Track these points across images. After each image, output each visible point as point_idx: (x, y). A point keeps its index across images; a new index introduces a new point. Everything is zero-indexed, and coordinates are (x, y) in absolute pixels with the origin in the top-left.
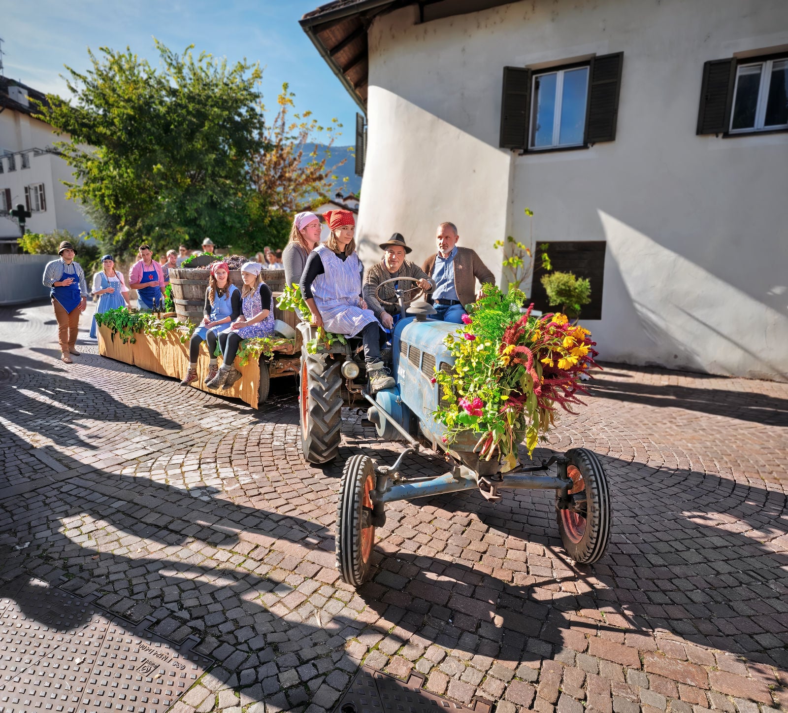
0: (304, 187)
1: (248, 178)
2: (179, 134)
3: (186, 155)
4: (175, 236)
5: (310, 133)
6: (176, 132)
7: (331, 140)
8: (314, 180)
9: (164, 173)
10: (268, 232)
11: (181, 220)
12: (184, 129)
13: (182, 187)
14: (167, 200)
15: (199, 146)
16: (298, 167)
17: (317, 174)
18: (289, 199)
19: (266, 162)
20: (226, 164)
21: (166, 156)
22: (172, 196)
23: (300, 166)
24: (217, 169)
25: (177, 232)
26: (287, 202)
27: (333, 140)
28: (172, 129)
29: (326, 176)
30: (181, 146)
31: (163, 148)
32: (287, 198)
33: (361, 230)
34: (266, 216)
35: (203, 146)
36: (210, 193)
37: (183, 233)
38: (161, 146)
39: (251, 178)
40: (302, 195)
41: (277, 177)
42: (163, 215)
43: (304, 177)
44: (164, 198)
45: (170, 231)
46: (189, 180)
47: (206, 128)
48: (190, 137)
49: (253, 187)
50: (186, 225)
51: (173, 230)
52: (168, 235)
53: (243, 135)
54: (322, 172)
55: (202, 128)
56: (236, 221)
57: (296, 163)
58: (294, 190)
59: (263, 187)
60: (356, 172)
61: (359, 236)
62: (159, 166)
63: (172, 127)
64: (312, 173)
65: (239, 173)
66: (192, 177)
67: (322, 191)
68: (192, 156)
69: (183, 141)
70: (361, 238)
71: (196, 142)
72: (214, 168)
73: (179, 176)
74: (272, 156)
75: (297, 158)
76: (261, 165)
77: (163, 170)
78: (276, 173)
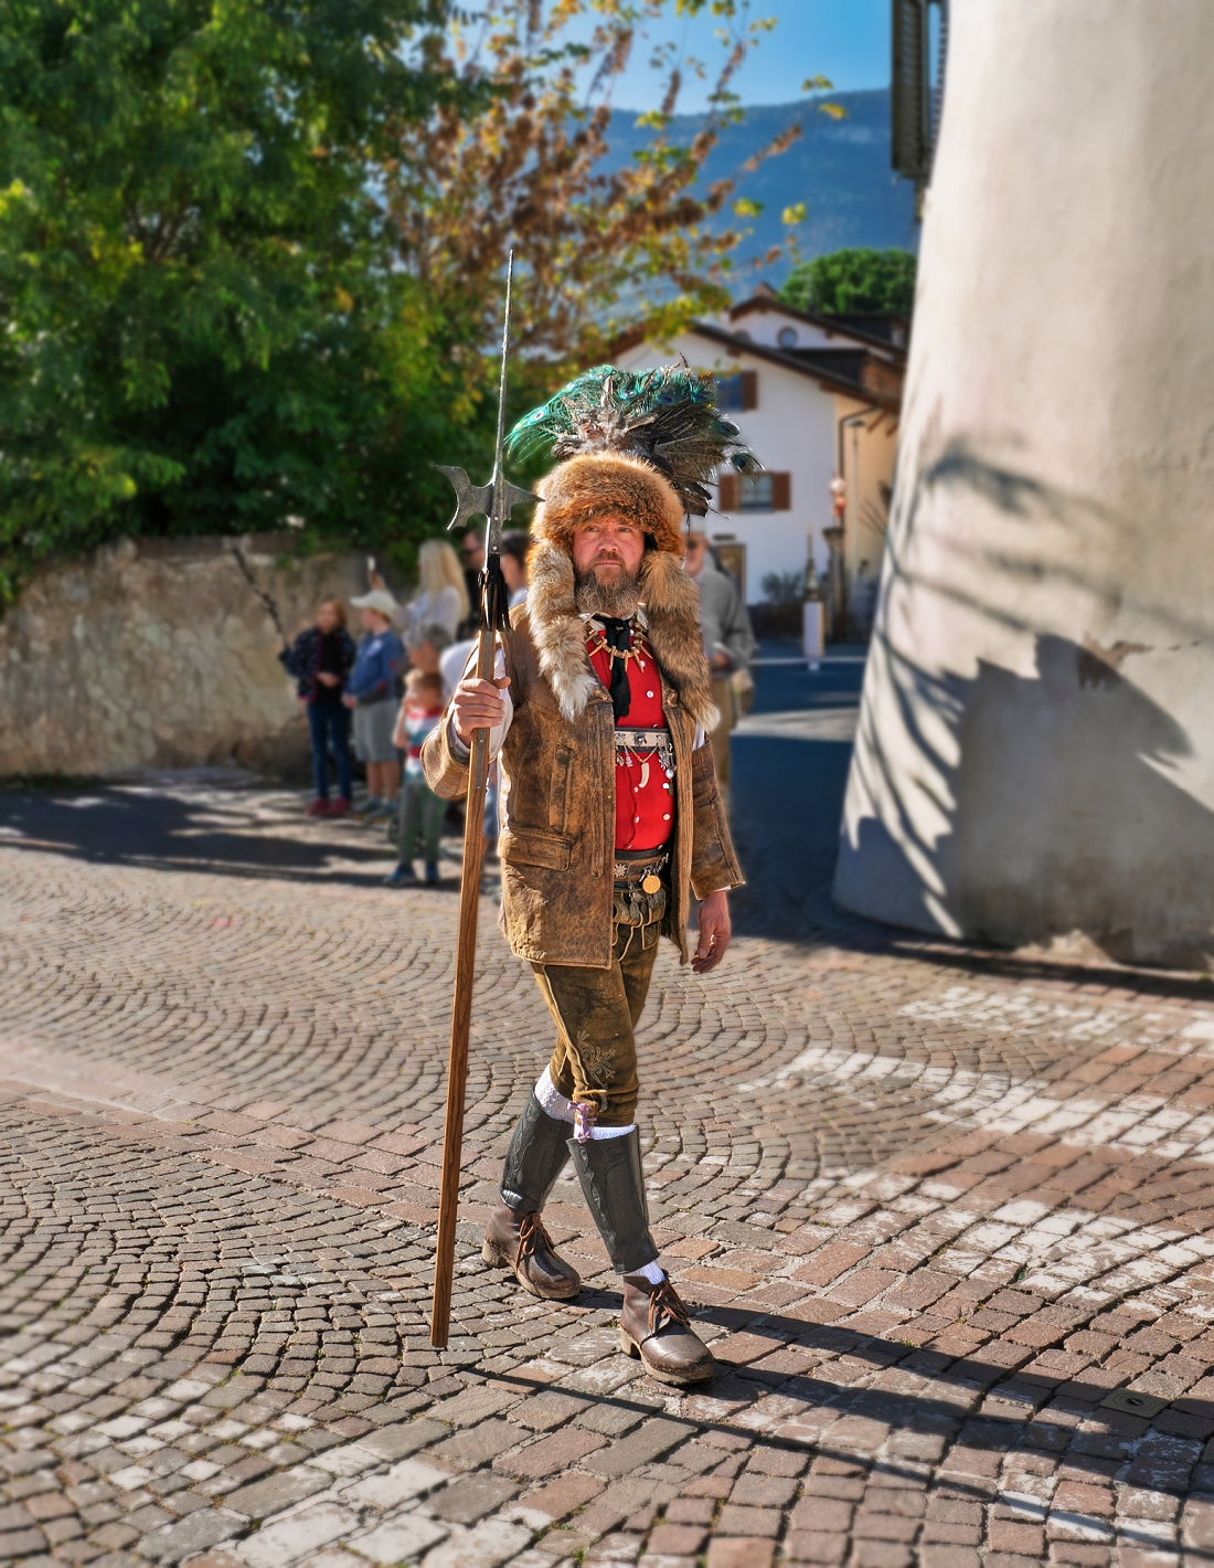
0: (619, 257)
1: (376, 228)
2: (103, 57)
3: (129, 143)
4: (72, 483)
5: (638, 28)
6: (89, 49)
7: (730, 52)
8: (662, 222)
9: (35, 219)
10: (469, 451)
11: (98, 417)
12: (126, 37)
13: (111, 278)
14: (41, 335)
15: (184, 102)
16: (592, 173)
17: (672, 201)
18: (553, 313)
19: (455, 166)
20: (292, 176)
21: (49, 152)
22: (68, 319)
23: (605, 167)
24: (256, 195)
25: (84, 466)
26: (545, 325)
27: (740, 51)
28: (74, 41)
29: (714, 202)
30: (109, 106)
31: (33, 119)
32: (546, 304)
33: (934, 421)
34: (459, 387)
35: (202, 100)
36: (224, 295)
37: (113, 470)
38: (28, 110)
39: (390, 229)
40: (605, 292)
41: (501, 218)
42: (25, 402)
43: (619, 212)
44: (30, 327)
45: (55, 465)
46: (136, 248)
47: (216, 25)
48: (149, 64)
49: (398, 267)
50: (119, 440)
51: (67, 463)
52: (43, 485)
53: (359, 51)
54: (695, 191)
55: (198, 26)
56: (332, 411)
57: (583, 156)
58: (577, 272)
59: (443, 267)
60: (896, 162)
61: (924, 445)
62: (18, 189)
63: (74, 29)
64: (654, 194)
65: (343, 212)
66: (151, 239)
67: (694, 270)
68: (152, 146)
69: (117, 84)
70: (935, 454)
71: (171, 87)
72: (245, 189)
73: (96, 234)
74: (483, 136)
75: (591, 135)
76: (431, 174)
77: (33, 207)
78: (498, 205)
